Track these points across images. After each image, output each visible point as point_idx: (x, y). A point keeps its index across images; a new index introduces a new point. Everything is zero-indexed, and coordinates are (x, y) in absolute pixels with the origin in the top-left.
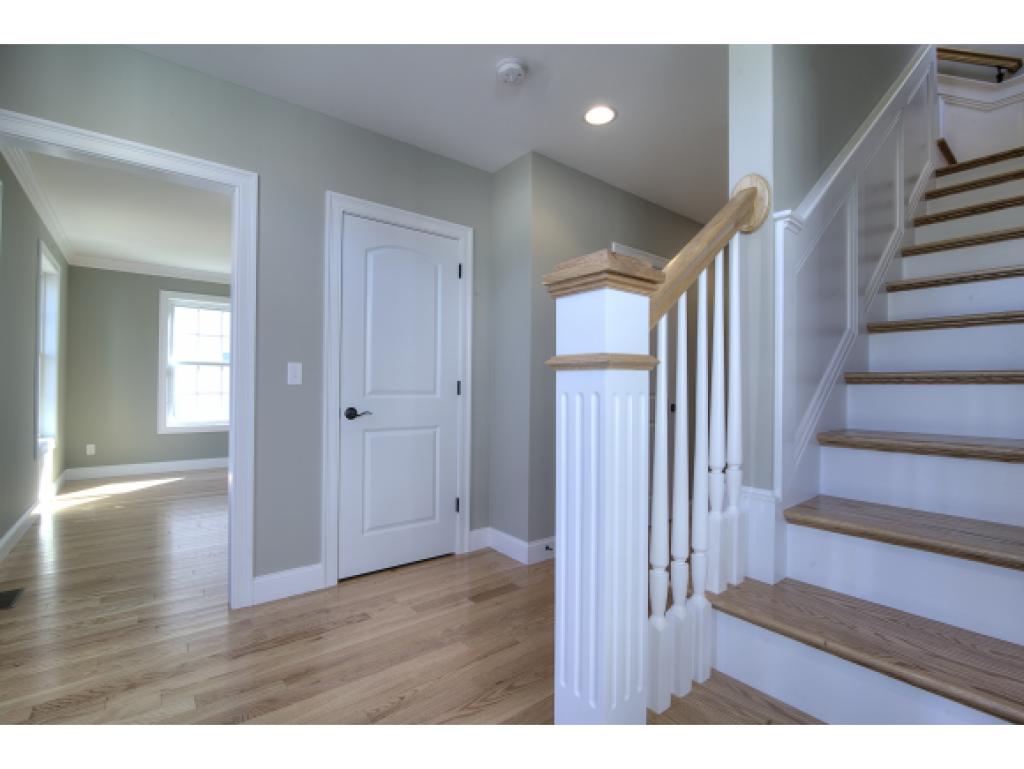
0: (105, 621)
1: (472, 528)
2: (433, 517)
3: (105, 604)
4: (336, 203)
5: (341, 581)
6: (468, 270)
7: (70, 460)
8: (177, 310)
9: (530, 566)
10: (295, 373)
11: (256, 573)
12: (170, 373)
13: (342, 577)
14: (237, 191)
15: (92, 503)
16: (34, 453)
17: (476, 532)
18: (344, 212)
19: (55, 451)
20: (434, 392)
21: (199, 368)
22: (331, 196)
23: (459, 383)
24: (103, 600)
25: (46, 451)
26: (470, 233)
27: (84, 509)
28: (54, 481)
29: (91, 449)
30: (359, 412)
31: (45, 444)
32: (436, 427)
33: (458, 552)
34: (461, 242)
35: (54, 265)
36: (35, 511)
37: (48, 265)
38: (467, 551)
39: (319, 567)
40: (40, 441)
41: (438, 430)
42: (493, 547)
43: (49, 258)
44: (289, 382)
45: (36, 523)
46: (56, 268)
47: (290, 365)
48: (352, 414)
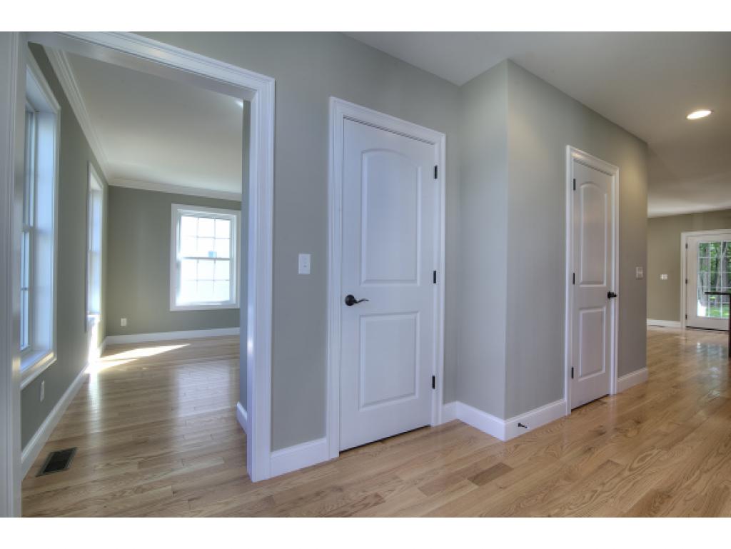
0: (144, 490)
1: (445, 402)
2: (414, 394)
3: (143, 470)
4: (338, 108)
5: (341, 453)
6: (442, 172)
7: (109, 330)
8: (184, 219)
9: (506, 443)
10: (304, 264)
11: (272, 449)
12: (178, 265)
13: (342, 450)
14: (257, 94)
15: (127, 364)
16: (85, 327)
17: (447, 406)
18: (344, 118)
19: (99, 324)
20: (414, 281)
21: (198, 262)
22: (335, 101)
23: (435, 273)
24: (141, 464)
25: (94, 324)
26: (443, 138)
27: (121, 370)
28: (99, 346)
29: (124, 322)
30: (357, 299)
31: (93, 319)
32: (417, 312)
33: (433, 424)
34: (436, 147)
35: (99, 184)
36: (87, 371)
37: (95, 184)
38: (440, 423)
39: (324, 441)
40: (89, 316)
41: (418, 315)
42: (462, 419)
43: (95, 177)
44: (300, 272)
45: (86, 381)
46: (101, 186)
47: (301, 256)
48: (351, 301)
